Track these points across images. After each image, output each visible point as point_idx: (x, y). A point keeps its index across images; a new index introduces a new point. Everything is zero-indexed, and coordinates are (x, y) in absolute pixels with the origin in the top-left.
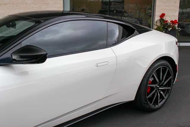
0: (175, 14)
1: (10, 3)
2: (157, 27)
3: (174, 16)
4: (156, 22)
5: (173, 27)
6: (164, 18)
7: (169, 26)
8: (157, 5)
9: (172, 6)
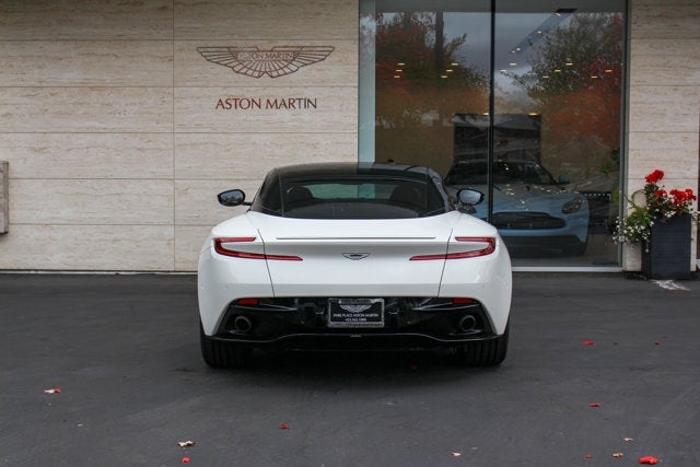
0: (688, 173)
1: (207, 143)
2: (633, 210)
3: (686, 178)
4: (633, 197)
5: (678, 210)
6: (659, 184)
7: (668, 207)
8: (631, 146)
9: (677, 149)
